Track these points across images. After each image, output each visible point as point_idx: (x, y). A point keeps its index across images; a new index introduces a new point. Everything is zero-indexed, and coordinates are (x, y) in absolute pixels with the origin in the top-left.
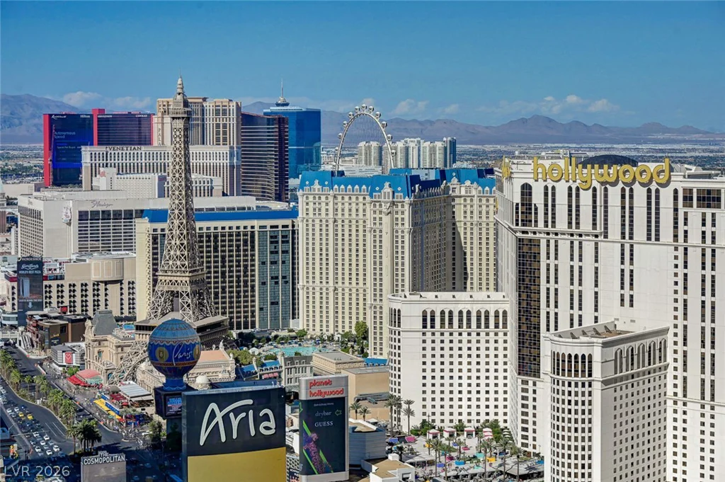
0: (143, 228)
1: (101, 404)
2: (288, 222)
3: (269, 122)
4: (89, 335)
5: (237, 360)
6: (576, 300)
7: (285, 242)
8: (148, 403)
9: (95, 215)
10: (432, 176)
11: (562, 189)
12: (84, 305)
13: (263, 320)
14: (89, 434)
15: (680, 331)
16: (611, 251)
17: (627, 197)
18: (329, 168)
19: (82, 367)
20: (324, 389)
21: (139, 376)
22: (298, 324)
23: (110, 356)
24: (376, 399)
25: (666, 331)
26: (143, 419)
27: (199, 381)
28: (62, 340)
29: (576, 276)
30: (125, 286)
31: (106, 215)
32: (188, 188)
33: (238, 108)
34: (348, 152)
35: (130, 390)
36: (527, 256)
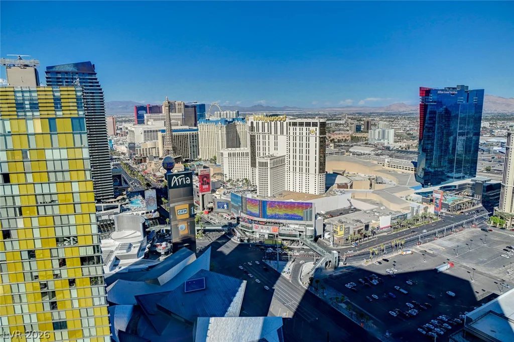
0: (160, 134)
1: (151, 178)
2: (196, 132)
3: (192, 107)
4: (147, 161)
5: (185, 166)
6: (264, 149)
7: (195, 137)
8: (163, 177)
9: (148, 131)
10: (231, 120)
11: (260, 122)
12: (146, 154)
13: (191, 156)
14: (148, 185)
15: (288, 156)
16: (272, 137)
17: (276, 124)
18: (207, 118)
19: (146, 169)
20: (204, 172)
21: (160, 171)
22: (200, 157)
23: (153, 166)
24: (218, 174)
25: (285, 156)
26: (162, 181)
27: (175, 171)
28: (141, 162)
29: (264, 143)
30: (157, 149)
31: (151, 131)
32: (170, 124)
33: (184, 104)
34: (212, 114)
35: (158, 174)
36: (253, 138)
